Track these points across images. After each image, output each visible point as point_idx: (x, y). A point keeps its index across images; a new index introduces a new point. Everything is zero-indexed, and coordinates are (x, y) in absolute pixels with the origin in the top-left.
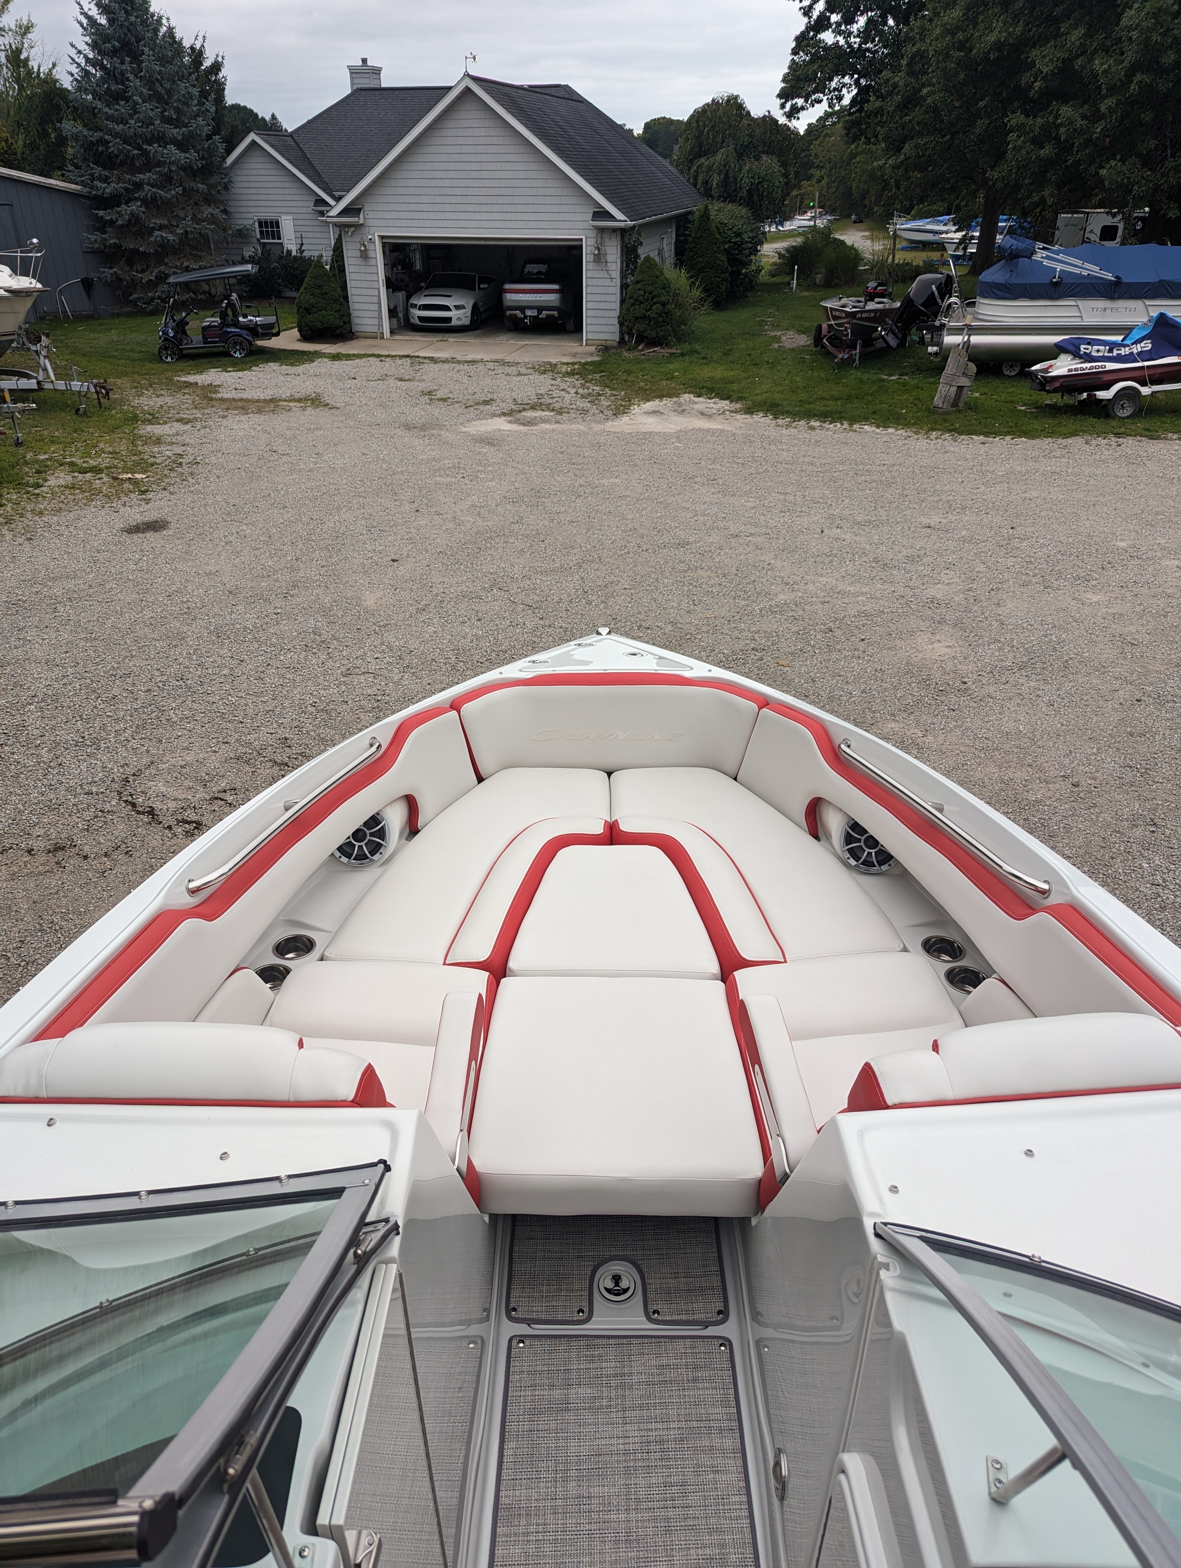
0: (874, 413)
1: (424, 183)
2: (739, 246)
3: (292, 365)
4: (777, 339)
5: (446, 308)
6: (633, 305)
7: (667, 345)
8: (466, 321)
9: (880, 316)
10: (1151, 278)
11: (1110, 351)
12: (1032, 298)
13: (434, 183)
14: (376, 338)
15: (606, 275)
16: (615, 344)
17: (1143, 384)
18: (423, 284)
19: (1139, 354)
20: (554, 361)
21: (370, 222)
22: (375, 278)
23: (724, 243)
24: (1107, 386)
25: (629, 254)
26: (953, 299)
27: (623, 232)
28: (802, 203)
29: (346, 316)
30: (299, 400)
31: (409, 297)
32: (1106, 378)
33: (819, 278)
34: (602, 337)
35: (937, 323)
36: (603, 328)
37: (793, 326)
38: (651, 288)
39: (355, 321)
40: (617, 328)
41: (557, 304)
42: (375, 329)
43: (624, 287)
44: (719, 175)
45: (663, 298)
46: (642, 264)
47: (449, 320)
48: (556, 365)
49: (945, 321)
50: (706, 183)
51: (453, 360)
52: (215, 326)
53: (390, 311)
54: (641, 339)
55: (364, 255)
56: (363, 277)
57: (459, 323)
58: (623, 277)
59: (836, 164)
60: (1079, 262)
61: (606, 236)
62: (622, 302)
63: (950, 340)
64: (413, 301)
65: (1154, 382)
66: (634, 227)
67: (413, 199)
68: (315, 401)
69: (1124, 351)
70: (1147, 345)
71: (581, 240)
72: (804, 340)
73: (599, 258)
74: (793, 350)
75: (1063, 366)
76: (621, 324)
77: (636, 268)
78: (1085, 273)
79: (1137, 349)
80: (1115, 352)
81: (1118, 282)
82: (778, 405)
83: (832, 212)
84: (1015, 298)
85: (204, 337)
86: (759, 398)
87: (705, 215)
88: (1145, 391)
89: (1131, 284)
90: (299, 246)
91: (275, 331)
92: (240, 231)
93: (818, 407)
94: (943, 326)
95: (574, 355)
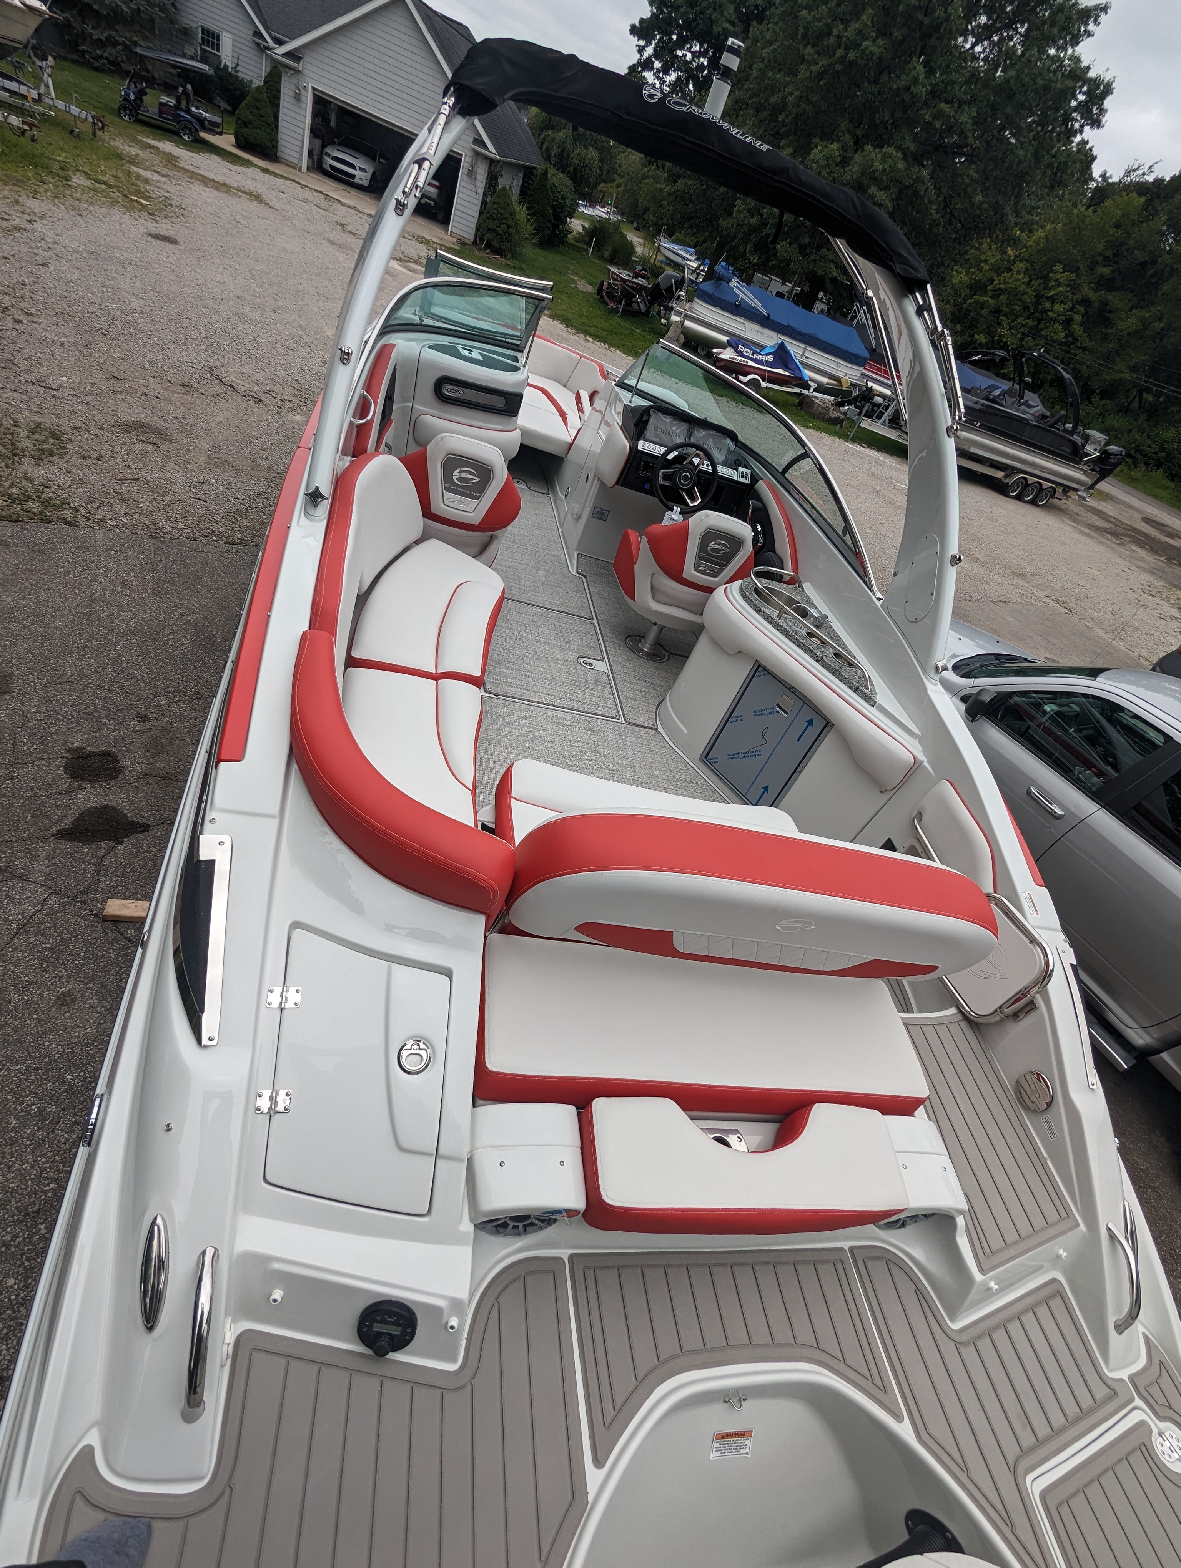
0: (624, 345)
1: (355, 59)
2: (562, 207)
3: (231, 163)
4: (575, 282)
5: (352, 166)
6: (488, 218)
7: (505, 257)
8: (366, 183)
9: (640, 289)
10: (785, 323)
11: (753, 354)
12: (723, 309)
13: (361, 62)
14: (295, 168)
15: (472, 188)
16: (470, 243)
17: (764, 380)
18: (336, 140)
19: (767, 362)
20: (428, 238)
21: (306, 72)
22: (302, 119)
23: (554, 200)
24: (745, 375)
25: (492, 179)
26: (682, 293)
27: (492, 162)
28: (603, 198)
29: (274, 141)
30: (245, 193)
31: (324, 146)
32: (747, 369)
33: (607, 254)
34: (462, 234)
35: (670, 305)
36: (464, 228)
37: (586, 278)
38: (502, 211)
39: (281, 148)
40: (473, 232)
41: (434, 196)
42: (296, 161)
43: (484, 203)
44: (558, 147)
45: (509, 222)
46: (500, 191)
47: (353, 176)
48: (429, 241)
49: (675, 305)
50: (548, 150)
51: (354, 208)
52: (170, 106)
53: (309, 152)
54: (488, 246)
55: (298, 97)
56: (293, 115)
57: (360, 182)
58: (485, 195)
59: (632, 178)
60: (752, 297)
61: (480, 160)
62: (481, 213)
63: (674, 318)
64: (328, 150)
65: (769, 381)
66: (500, 161)
67: (344, 68)
68: (257, 198)
69: (759, 357)
70: (771, 358)
71: (462, 155)
72: (590, 289)
73: (471, 174)
74: (583, 292)
75: (727, 354)
76: (477, 229)
77: (494, 192)
78: (753, 305)
79: (766, 359)
80: (755, 356)
81: (768, 318)
82: (569, 320)
83: (622, 214)
84: (714, 305)
85: (160, 111)
86: (559, 312)
87: (545, 174)
88: (764, 384)
89: (774, 321)
90: (234, 65)
91: (218, 130)
92: (186, 29)
93: (592, 330)
94: (673, 308)
95: (442, 239)
